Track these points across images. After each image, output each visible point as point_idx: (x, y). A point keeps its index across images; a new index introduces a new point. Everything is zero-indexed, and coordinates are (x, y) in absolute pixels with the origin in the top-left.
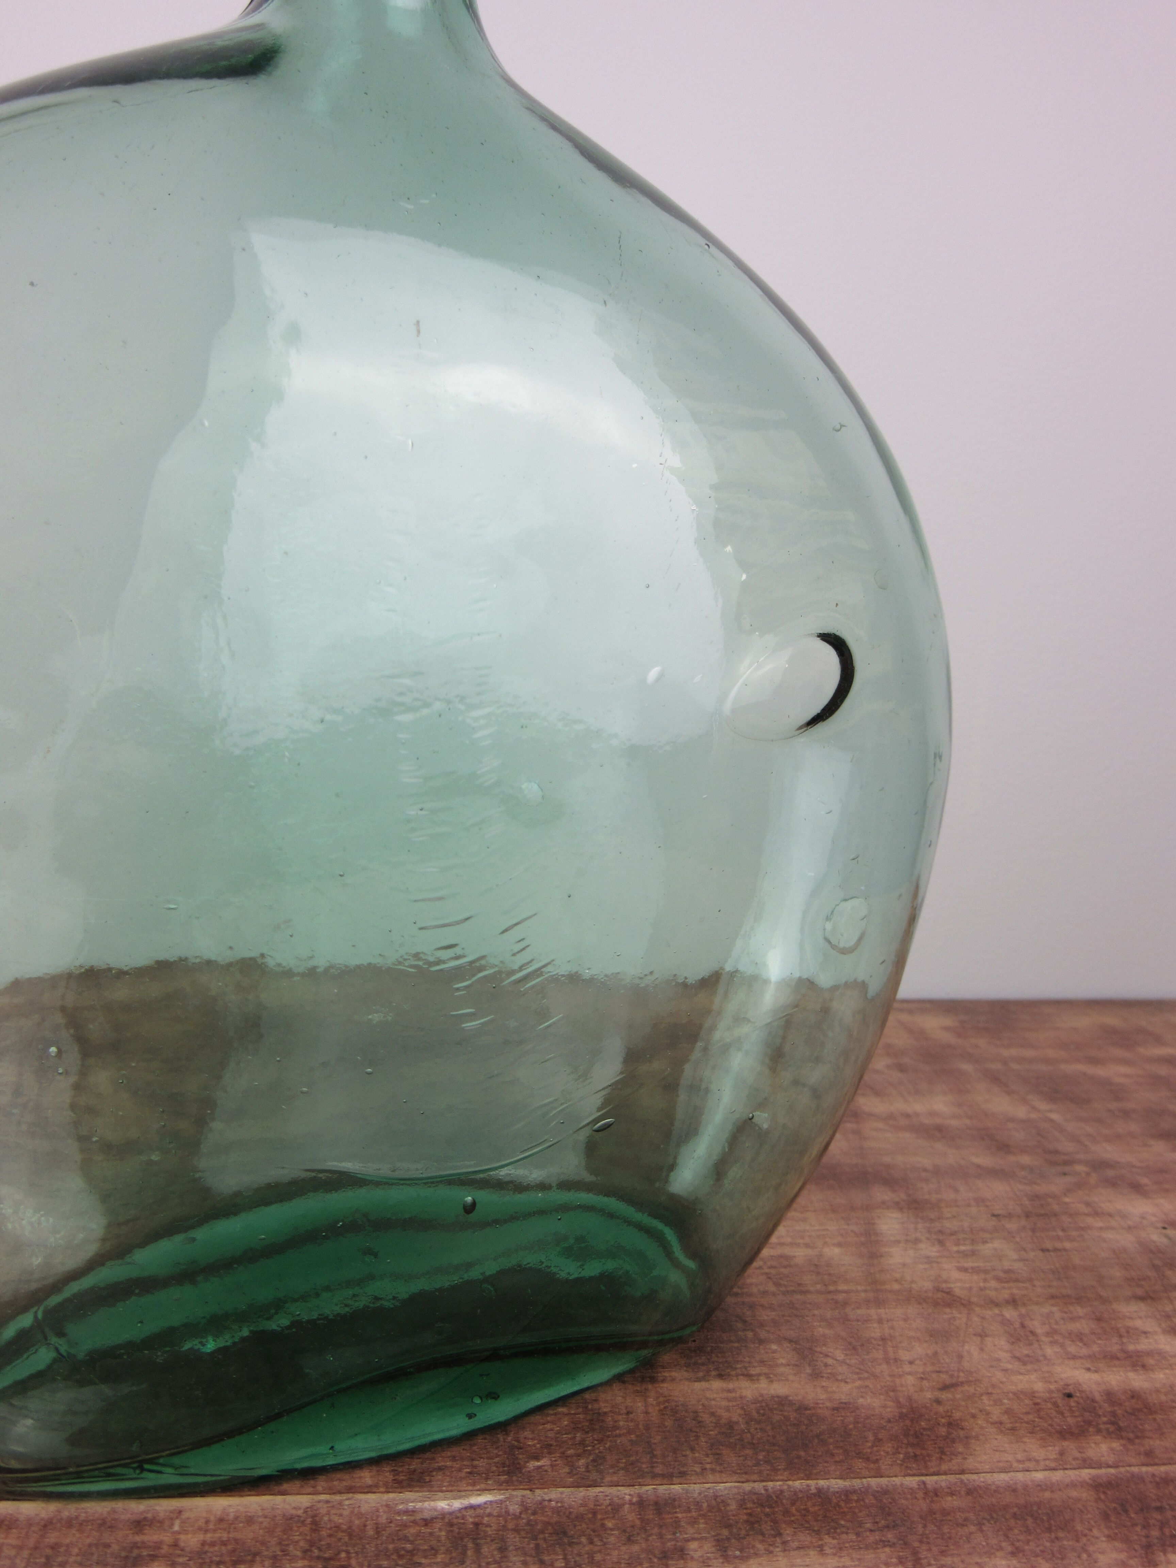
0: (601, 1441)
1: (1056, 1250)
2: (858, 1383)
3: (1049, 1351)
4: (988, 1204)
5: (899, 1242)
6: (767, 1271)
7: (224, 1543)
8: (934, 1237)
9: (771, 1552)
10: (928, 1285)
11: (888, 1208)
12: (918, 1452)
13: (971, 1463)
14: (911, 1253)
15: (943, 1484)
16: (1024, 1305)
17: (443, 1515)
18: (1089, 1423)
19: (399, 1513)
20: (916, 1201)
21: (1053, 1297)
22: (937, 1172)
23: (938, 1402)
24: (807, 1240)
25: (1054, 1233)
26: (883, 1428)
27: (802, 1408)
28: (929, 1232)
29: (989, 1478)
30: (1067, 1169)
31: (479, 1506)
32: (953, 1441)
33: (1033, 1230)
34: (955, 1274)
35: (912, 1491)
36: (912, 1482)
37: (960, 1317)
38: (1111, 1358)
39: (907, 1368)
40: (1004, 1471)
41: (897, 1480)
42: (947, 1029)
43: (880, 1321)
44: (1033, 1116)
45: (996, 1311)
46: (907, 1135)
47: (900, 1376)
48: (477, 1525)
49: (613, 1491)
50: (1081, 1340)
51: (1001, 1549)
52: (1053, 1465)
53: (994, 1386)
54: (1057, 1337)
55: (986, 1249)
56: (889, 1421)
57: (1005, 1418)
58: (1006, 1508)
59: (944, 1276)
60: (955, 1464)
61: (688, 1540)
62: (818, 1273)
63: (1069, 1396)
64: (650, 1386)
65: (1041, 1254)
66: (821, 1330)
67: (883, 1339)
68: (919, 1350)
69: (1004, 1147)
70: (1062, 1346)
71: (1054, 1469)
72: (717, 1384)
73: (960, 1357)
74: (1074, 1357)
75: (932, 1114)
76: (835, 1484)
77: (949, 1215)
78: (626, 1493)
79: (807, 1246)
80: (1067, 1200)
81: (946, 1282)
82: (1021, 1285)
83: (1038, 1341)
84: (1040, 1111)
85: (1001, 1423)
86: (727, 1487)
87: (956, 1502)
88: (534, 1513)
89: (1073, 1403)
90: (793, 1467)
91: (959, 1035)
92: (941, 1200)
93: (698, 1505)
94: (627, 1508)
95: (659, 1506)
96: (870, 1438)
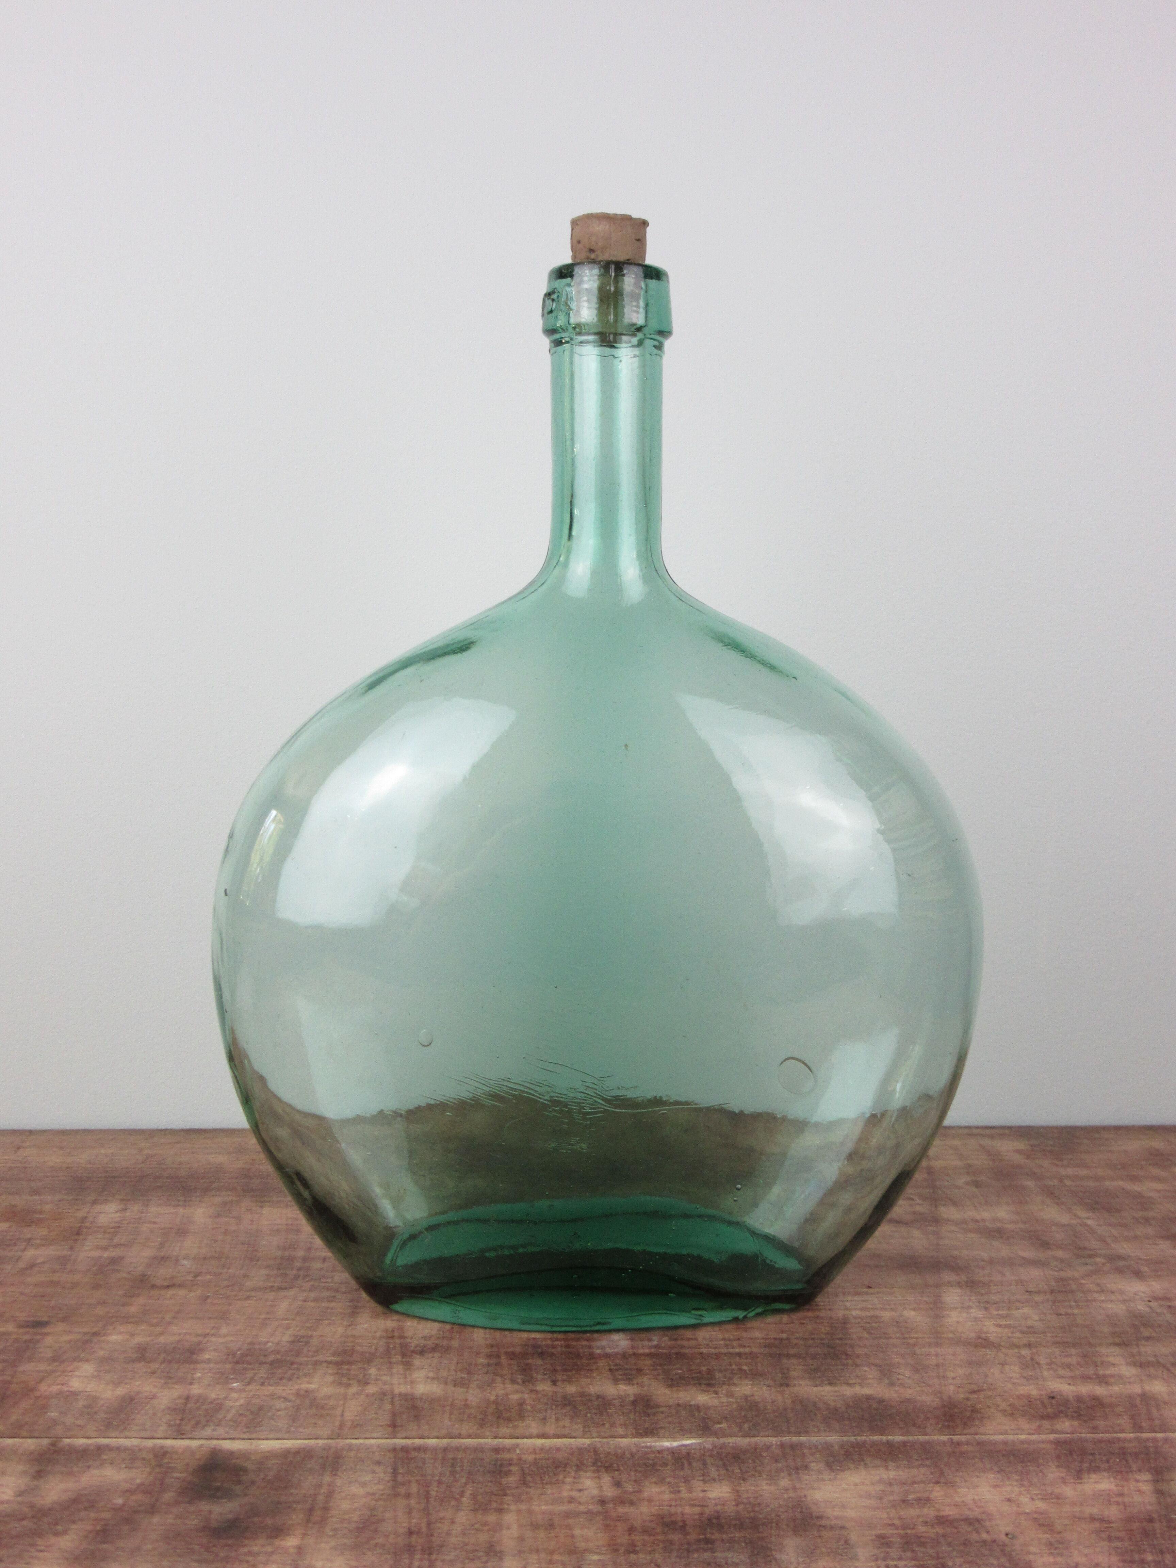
1: (1067, 1314)
2: (919, 1389)
3: (1045, 1373)
4: (1025, 1284)
5: (956, 1308)
6: (862, 1325)
7: (548, 1459)
8: (982, 1305)
9: (858, 1468)
10: (973, 1335)
11: (952, 1286)
12: (951, 1424)
13: (982, 1430)
14: (965, 1315)
15: (963, 1440)
16: (1036, 1347)
17: (668, 1449)
18: (1061, 1412)
20: (973, 1282)
21: (1057, 1343)
22: (991, 1262)
23: (968, 1399)
24: (892, 1306)
25: (1068, 1304)
26: (931, 1412)
27: (881, 1401)
28: (979, 1302)
29: (992, 1437)
30: (1088, 1261)
31: (688, 1445)
32: (974, 1419)
33: (1054, 1302)
34: (992, 1329)
35: (944, 1443)
36: (944, 1438)
37: (990, 1353)
38: (1086, 1378)
39: (951, 1381)
40: (1002, 1434)
41: (936, 1437)
42: (1019, 1152)
43: (937, 1355)
44: (1074, 1222)
45: (1016, 1350)
46: (973, 1235)
47: (945, 1386)
48: (688, 1454)
49: (766, 1439)
50: (1069, 1368)
51: (992, 1469)
52: (1033, 1432)
53: (1005, 1392)
54: (1053, 1366)
55: (1017, 1313)
56: (935, 1408)
57: (1009, 1409)
58: (999, 1451)
59: (985, 1329)
60: (972, 1430)
61: (810, 1462)
63: (1053, 1398)
64: (786, 1389)
65: (1056, 1316)
66: (897, 1360)
67: (937, 1365)
68: (960, 1371)
69: (1045, 1245)
70: (1056, 1371)
71: (1033, 1434)
72: (828, 1388)
73: (986, 1376)
74: (1061, 1377)
75: (995, 1220)
76: (898, 1438)
77: (995, 1290)
78: (773, 1440)
79: (892, 1310)
80: (1083, 1281)
81: (986, 1333)
82: (1037, 1335)
83: (1040, 1368)
84: (1079, 1218)
85: (1005, 1411)
86: (833, 1439)
87: (970, 1448)
88: (721, 1448)
89: (1054, 1401)
90: (873, 1430)
91: (1028, 1157)
92: (991, 1281)
93: (816, 1447)
94: (774, 1446)
95: (793, 1447)
96: (922, 1416)
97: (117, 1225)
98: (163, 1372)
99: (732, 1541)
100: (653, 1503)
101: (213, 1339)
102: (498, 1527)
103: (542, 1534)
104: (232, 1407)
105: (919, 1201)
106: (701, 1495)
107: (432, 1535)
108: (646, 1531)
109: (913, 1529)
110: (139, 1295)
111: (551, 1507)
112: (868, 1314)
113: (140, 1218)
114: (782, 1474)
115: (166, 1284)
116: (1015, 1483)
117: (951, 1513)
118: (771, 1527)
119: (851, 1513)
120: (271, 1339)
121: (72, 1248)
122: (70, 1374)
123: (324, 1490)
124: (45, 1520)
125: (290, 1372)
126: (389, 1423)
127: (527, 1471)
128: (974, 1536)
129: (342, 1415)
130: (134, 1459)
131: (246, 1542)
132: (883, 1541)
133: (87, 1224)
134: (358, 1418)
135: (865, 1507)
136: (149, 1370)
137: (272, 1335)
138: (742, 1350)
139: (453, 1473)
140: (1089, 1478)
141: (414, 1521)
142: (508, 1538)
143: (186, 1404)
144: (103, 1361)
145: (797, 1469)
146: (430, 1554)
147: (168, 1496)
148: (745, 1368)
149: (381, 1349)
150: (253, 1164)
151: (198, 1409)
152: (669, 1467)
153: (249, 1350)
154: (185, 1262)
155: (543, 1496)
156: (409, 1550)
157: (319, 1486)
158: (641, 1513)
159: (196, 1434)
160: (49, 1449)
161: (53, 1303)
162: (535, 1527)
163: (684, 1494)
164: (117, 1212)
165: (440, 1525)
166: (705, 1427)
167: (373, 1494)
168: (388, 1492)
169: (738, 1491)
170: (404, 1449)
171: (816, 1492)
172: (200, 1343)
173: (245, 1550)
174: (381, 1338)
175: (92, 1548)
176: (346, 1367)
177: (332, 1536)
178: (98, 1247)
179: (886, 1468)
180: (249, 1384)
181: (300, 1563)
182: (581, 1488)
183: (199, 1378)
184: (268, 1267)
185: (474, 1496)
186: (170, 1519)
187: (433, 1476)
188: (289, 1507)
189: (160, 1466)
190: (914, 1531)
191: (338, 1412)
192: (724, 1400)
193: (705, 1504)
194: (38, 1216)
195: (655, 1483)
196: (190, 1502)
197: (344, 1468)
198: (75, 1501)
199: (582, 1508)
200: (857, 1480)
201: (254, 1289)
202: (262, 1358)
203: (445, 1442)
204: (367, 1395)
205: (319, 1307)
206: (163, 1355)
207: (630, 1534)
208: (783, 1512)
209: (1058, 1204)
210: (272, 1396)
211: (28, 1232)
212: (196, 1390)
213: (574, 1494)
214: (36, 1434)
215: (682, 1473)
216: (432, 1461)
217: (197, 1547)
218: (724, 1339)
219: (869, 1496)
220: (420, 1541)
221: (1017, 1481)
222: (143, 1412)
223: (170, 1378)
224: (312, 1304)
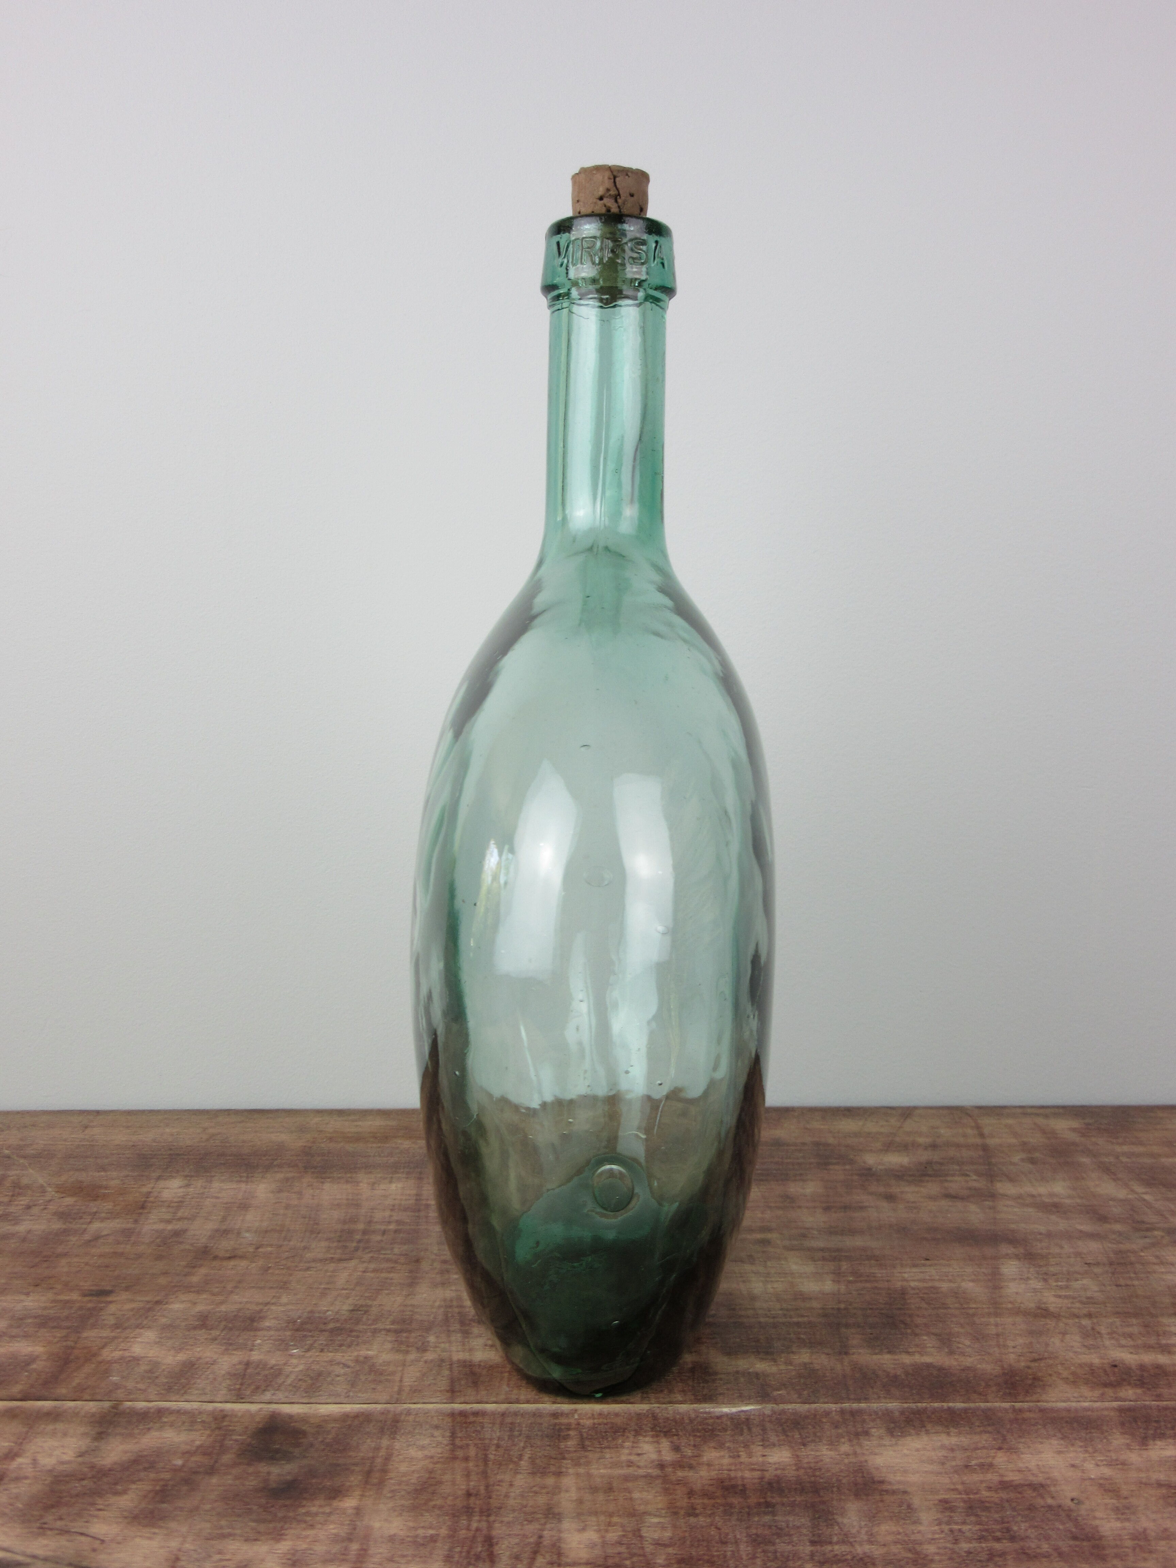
0: (816, 1383)
1: (1127, 1285)
2: (979, 1357)
3: (1107, 1343)
4: (1083, 1256)
5: (1015, 1279)
7: (606, 1424)
8: (1041, 1276)
9: (919, 1434)
10: (1032, 1305)
11: (1010, 1258)
12: (1012, 1391)
13: (1044, 1397)
14: (1023, 1286)
15: (1026, 1407)
16: (1097, 1317)
17: (727, 1415)
18: (1124, 1380)
19: (701, 1413)
20: (1030, 1254)
21: (1118, 1313)
22: (1049, 1235)
23: (1029, 1367)
24: (950, 1277)
25: (1128, 1275)
26: (991, 1380)
27: (940, 1369)
28: (1038, 1273)
29: (1054, 1405)
30: (1148, 1234)
31: (747, 1411)
32: (1035, 1387)
33: (1113, 1273)
34: (1052, 1299)
35: (1006, 1410)
36: (1006, 1405)
37: (1051, 1323)
38: (1148, 1347)
39: (1011, 1350)
40: (1064, 1401)
41: (997, 1404)
43: (997, 1325)
44: (1131, 1197)
45: (1077, 1320)
46: (1030, 1210)
47: (1006, 1354)
48: (747, 1419)
49: (826, 1406)
50: (1131, 1337)
52: (1096, 1399)
53: (1066, 1360)
54: (1114, 1335)
55: (1076, 1285)
56: (996, 1376)
57: (1070, 1377)
58: (1062, 1418)
59: (1045, 1300)
60: (1035, 1397)
61: (870, 1428)
62: (957, 1297)
63: (1115, 1366)
64: (844, 1356)
65: (1114, 1288)
66: (956, 1329)
67: (998, 1335)
68: (1020, 1341)
69: (1103, 1219)
70: (1117, 1340)
71: (1097, 1402)
72: (887, 1357)
73: (1047, 1345)
74: (1123, 1346)
75: (1051, 1195)
76: (960, 1405)
77: (1053, 1263)
78: (833, 1407)
79: (950, 1281)
80: (1142, 1254)
81: (1045, 1303)
82: (1096, 1306)
83: (1101, 1337)
84: (1137, 1193)
85: (1067, 1378)
86: (894, 1405)
87: (1031, 1415)
88: (780, 1414)
89: (1116, 1370)
90: (934, 1397)
91: (1083, 1135)
92: (1049, 1253)
93: (876, 1413)
94: (834, 1413)
95: (853, 1413)
96: (983, 1384)
97: (180, 1199)
98: (224, 1339)
99: (793, 1505)
100: (712, 1468)
101: (273, 1307)
102: (557, 1490)
103: (601, 1497)
104: (291, 1372)
105: (975, 1177)
106: (761, 1459)
107: (490, 1498)
108: (705, 1494)
109: (976, 1493)
110: (201, 1266)
111: (609, 1471)
112: (925, 1285)
113: (203, 1193)
114: (843, 1440)
115: (228, 1255)
116: (1080, 1449)
117: (1015, 1479)
118: (832, 1491)
119: (913, 1478)
120: (331, 1308)
121: (136, 1221)
122: (132, 1340)
123: (382, 1453)
124: (105, 1480)
125: (349, 1339)
126: (448, 1388)
127: (585, 1435)
128: (1040, 1502)
129: (401, 1381)
130: (193, 1422)
131: (304, 1502)
132: (946, 1506)
133: (151, 1199)
134: (416, 1383)
135: (926, 1472)
136: (210, 1337)
137: (332, 1304)
138: (800, 1320)
139: (511, 1437)
140: (1155, 1445)
141: (472, 1483)
142: (567, 1500)
143: (246, 1369)
144: (165, 1328)
145: (857, 1435)
146: (489, 1516)
147: (227, 1458)
148: (802, 1336)
149: (440, 1317)
150: (314, 1142)
151: (258, 1374)
152: (728, 1433)
153: (309, 1318)
154: (247, 1235)
155: (601, 1460)
156: (468, 1512)
157: (378, 1449)
158: (701, 1477)
159: (255, 1398)
160: (110, 1412)
161: (116, 1273)
162: (594, 1490)
163: (744, 1458)
164: (181, 1187)
165: (498, 1487)
166: (764, 1395)
167: (432, 1457)
168: (446, 1455)
169: (798, 1456)
170: (463, 1414)
171: (877, 1457)
172: (261, 1310)
173: (303, 1511)
174: (440, 1307)
175: (150, 1507)
176: (405, 1335)
177: (391, 1497)
178: (162, 1221)
179: (948, 1434)
180: (308, 1350)
181: (358, 1523)
182: (640, 1452)
183: (259, 1344)
184: (328, 1239)
185: (532, 1460)
186: (229, 1480)
187: (491, 1439)
188: (347, 1469)
189: (219, 1428)
190: (977, 1496)
191: (397, 1378)
192: (782, 1367)
193: (764, 1468)
194: (103, 1191)
195: (715, 1448)
196: (249, 1464)
197: (402, 1431)
198: (135, 1462)
199: (641, 1472)
200: (918, 1446)
201: (314, 1261)
202: (322, 1327)
203: (504, 1407)
204: (426, 1362)
205: (378, 1278)
206: (224, 1323)
207: (689, 1498)
208: (845, 1477)
209: (1114, 1180)
210: (331, 1362)
211: (93, 1207)
212: (256, 1356)
213: (633, 1458)
214: (99, 1398)
215: (741, 1438)
216: (490, 1425)
217: (255, 1508)
218: (782, 1309)
219: (931, 1461)
220: (478, 1502)
221: (1081, 1447)
222: (203, 1377)
223: (231, 1344)
224: (372, 1275)
